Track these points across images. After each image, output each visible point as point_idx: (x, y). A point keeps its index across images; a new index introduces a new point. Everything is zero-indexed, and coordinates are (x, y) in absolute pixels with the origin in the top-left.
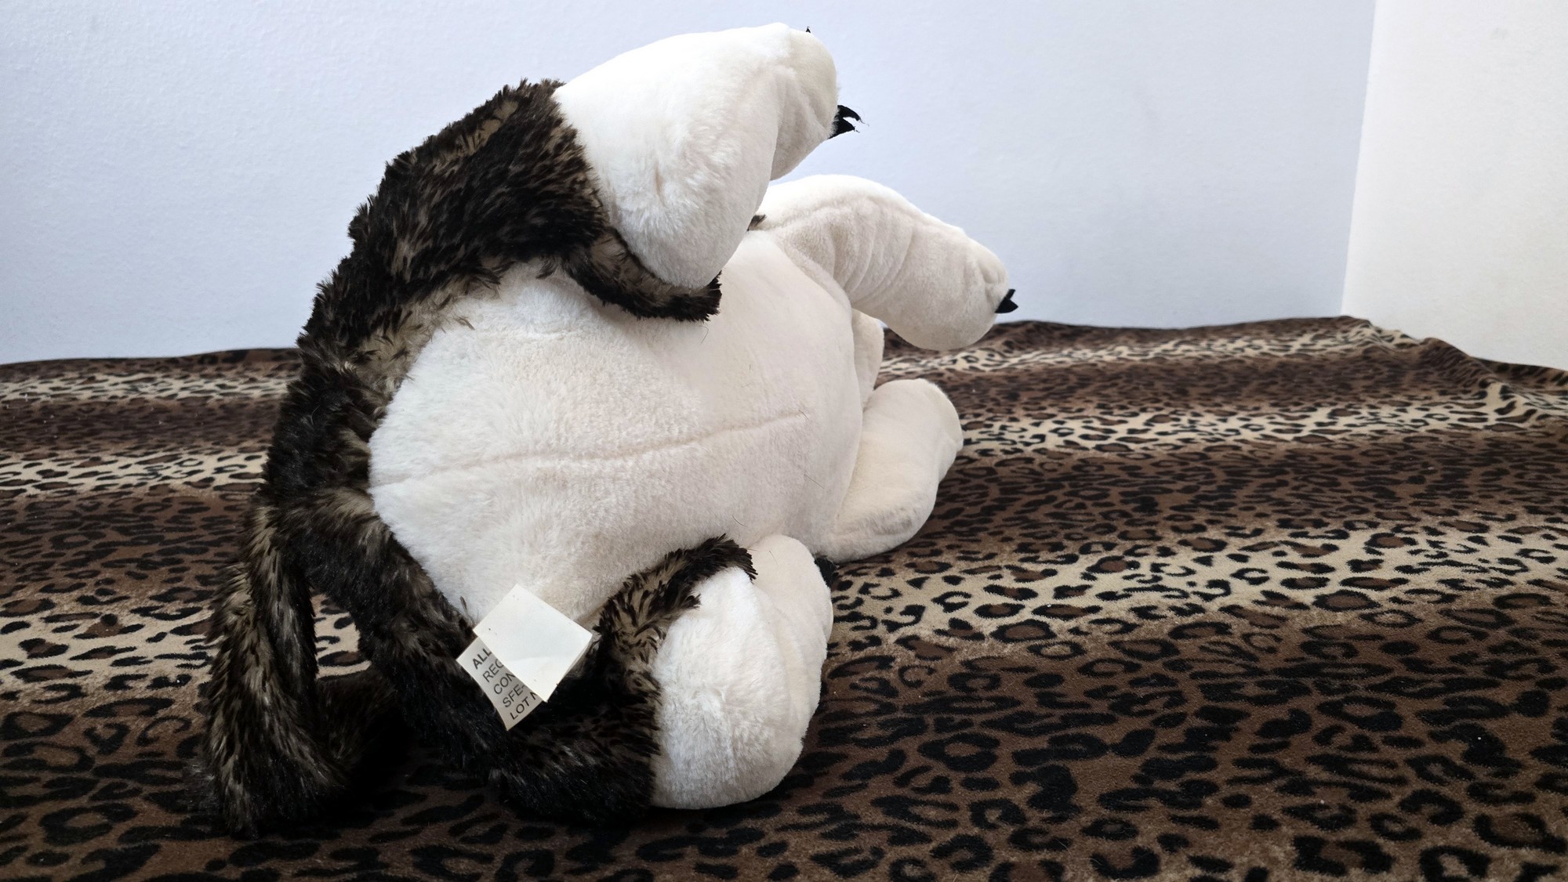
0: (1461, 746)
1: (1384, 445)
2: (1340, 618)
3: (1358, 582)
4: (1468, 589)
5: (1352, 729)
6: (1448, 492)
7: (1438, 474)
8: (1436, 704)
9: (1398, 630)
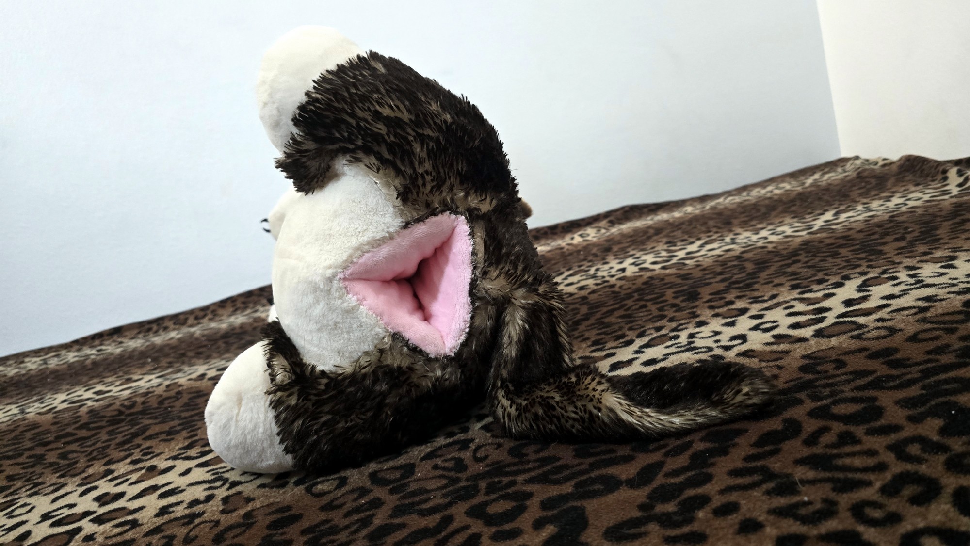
0: (937, 423)
1: (875, 223)
2: (834, 341)
3: (850, 314)
4: (941, 300)
5: (838, 427)
6: (925, 241)
7: (917, 231)
8: (914, 391)
9: (881, 341)
